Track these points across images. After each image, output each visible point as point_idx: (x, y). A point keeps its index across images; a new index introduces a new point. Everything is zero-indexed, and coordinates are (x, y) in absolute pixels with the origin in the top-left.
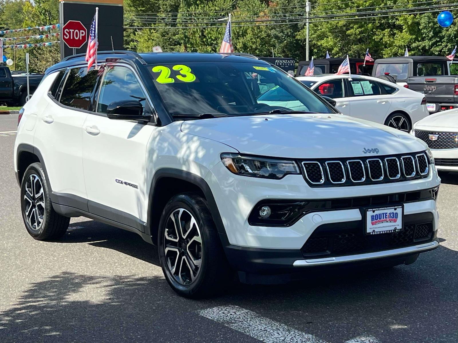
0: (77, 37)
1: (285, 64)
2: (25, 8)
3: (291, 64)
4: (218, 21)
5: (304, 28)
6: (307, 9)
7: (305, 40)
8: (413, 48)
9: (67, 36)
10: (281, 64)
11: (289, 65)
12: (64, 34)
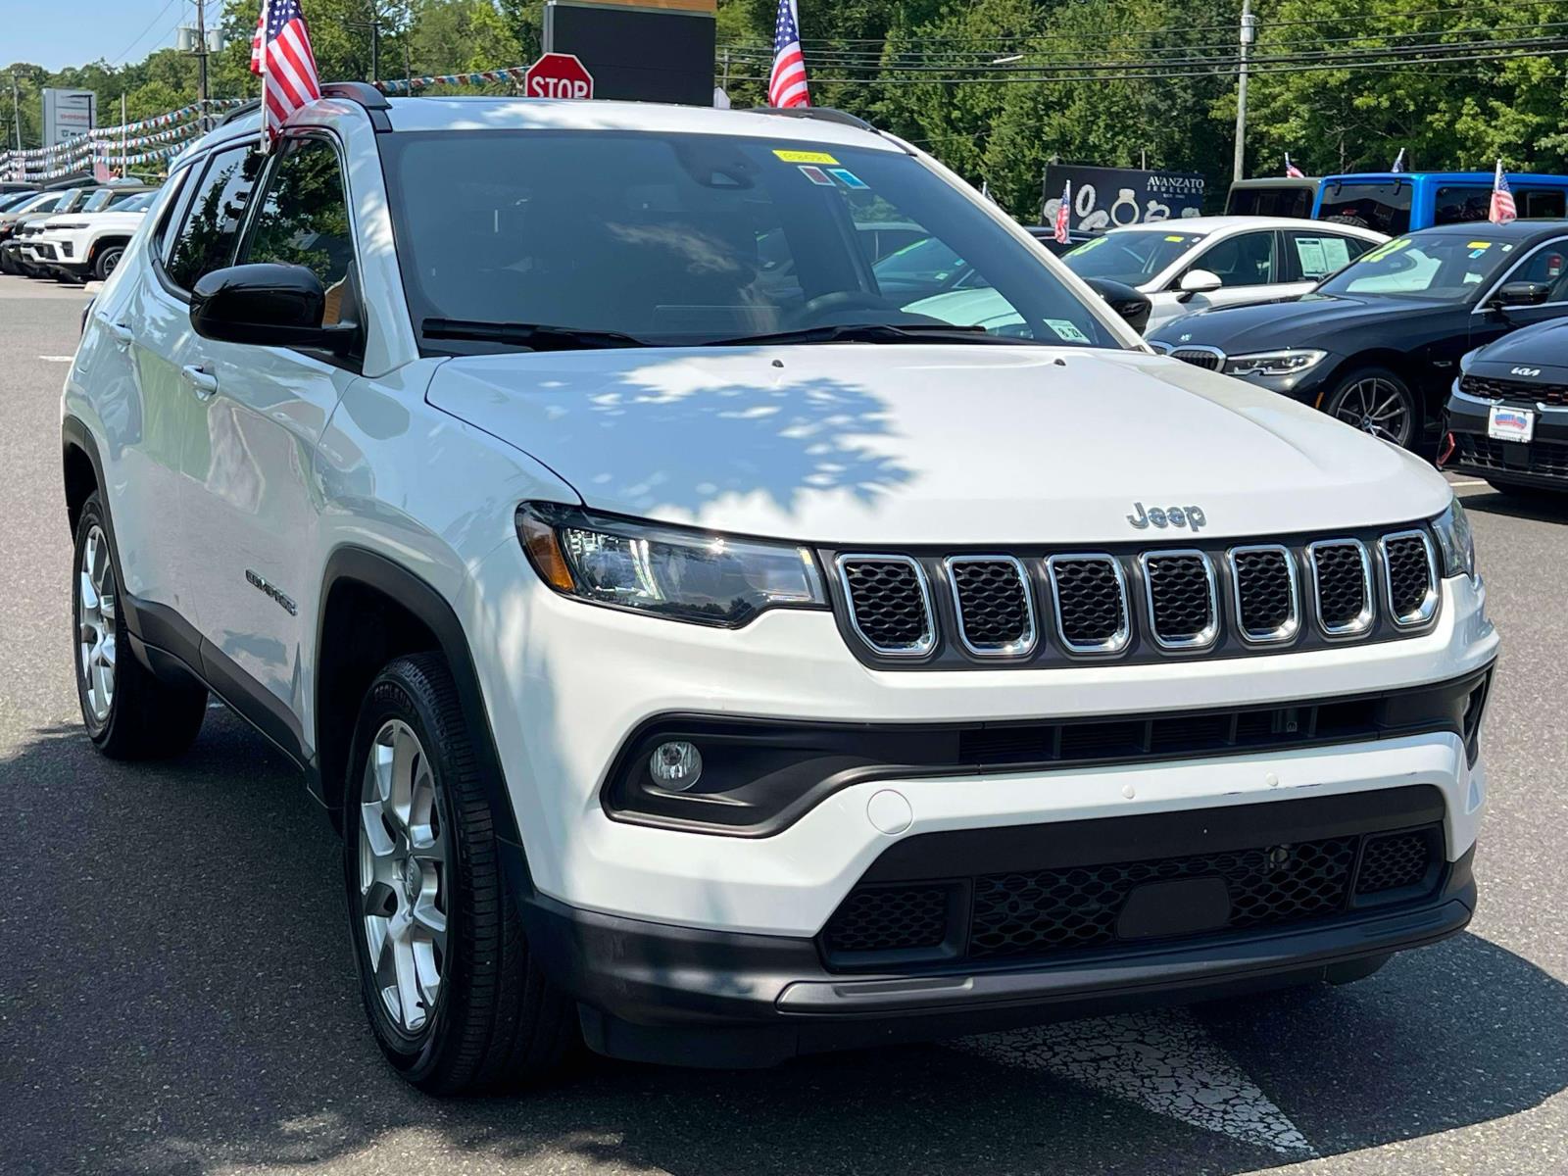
1: (1175, 188)
2: (475, 21)
3: (1194, 191)
4: (992, 66)
5: (1232, 91)
6: (1245, 35)
7: (1234, 123)
8: (1540, 149)
10: (1163, 189)
11: (1186, 191)
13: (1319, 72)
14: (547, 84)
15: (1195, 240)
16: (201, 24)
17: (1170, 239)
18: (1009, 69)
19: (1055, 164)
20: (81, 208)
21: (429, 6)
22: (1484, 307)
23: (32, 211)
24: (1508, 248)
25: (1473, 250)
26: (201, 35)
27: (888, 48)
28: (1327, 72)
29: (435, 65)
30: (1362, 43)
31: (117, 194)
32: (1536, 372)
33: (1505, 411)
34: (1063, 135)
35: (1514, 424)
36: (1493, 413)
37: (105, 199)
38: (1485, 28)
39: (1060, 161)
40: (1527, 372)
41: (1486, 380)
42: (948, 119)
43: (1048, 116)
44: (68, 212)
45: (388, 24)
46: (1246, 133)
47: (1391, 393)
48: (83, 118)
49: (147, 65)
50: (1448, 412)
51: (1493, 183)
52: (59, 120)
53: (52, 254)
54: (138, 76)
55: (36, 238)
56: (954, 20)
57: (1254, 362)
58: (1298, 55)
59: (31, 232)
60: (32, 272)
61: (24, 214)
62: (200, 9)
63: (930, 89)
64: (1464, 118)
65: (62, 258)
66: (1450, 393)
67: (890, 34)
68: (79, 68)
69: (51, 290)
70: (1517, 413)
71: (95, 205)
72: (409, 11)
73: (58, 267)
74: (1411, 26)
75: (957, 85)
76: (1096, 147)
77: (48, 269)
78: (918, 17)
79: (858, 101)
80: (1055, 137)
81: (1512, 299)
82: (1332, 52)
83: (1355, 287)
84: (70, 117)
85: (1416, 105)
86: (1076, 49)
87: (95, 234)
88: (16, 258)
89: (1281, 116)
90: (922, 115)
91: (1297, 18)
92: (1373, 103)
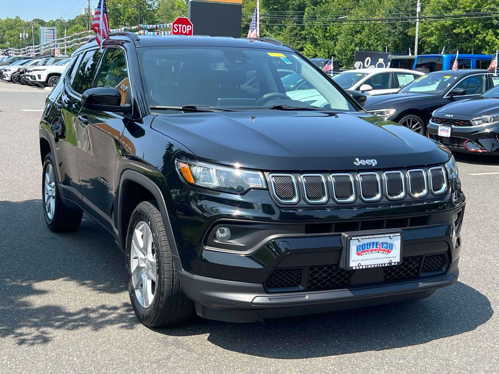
0: (184, 31)
6: (418, 10)
9: (176, 30)
12: (174, 28)
13: (442, 21)
14: (179, 26)
15: (365, 75)
16: (89, 7)
17: (358, 75)
18: (345, 20)
19: (358, 50)
20: (45, 64)
21: (163, 1)
22: (447, 96)
23: (31, 65)
24: (456, 78)
25: (445, 78)
26: (89, 9)
27: (306, 14)
28: (445, 21)
29: (164, 19)
30: (456, 12)
31: (56, 60)
32: (452, 116)
33: (443, 127)
34: (361, 41)
35: (446, 132)
36: (440, 128)
37: (53, 61)
38: (495, 7)
39: (360, 50)
40: (449, 116)
41: (438, 118)
42: (325, 37)
43: (356, 35)
44: (42, 66)
45: (150, 6)
46: (419, 41)
47: (417, 122)
48: (52, 36)
49: (75, 19)
50: (428, 128)
51: (456, 57)
52: (45, 37)
53: (35, 79)
54: (73, 23)
55: (30, 74)
56: (327, 4)
57: (374, 112)
58: (435, 16)
59: (29, 71)
60: (29, 84)
61: (28, 67)
62: (89, 2)
63: (319, 26)
64: (489, 36)
65: (38, 80)
66: (428, 122)
67: (306, 9)
68: (54, 20)
69: (35, 90)
70: (446, 128)
71: (49, 63)
72: (157, 2)
73: (37, 83)
74: (472, 6)
75: (328, 25)
76: (371, 45)
77: (34, 83)
78: (315, 4)
79: (296, 30)
80: (358, 42)
81: (456, 94)
82: (446, 15)
83: (411, 90)
84: (48, 36)
86: (365, 14)
87: (48, 72)
88: (25, 80)
89: (431, 35)
90: (316, 35)
91: (436, 4)
92: (460, 31)
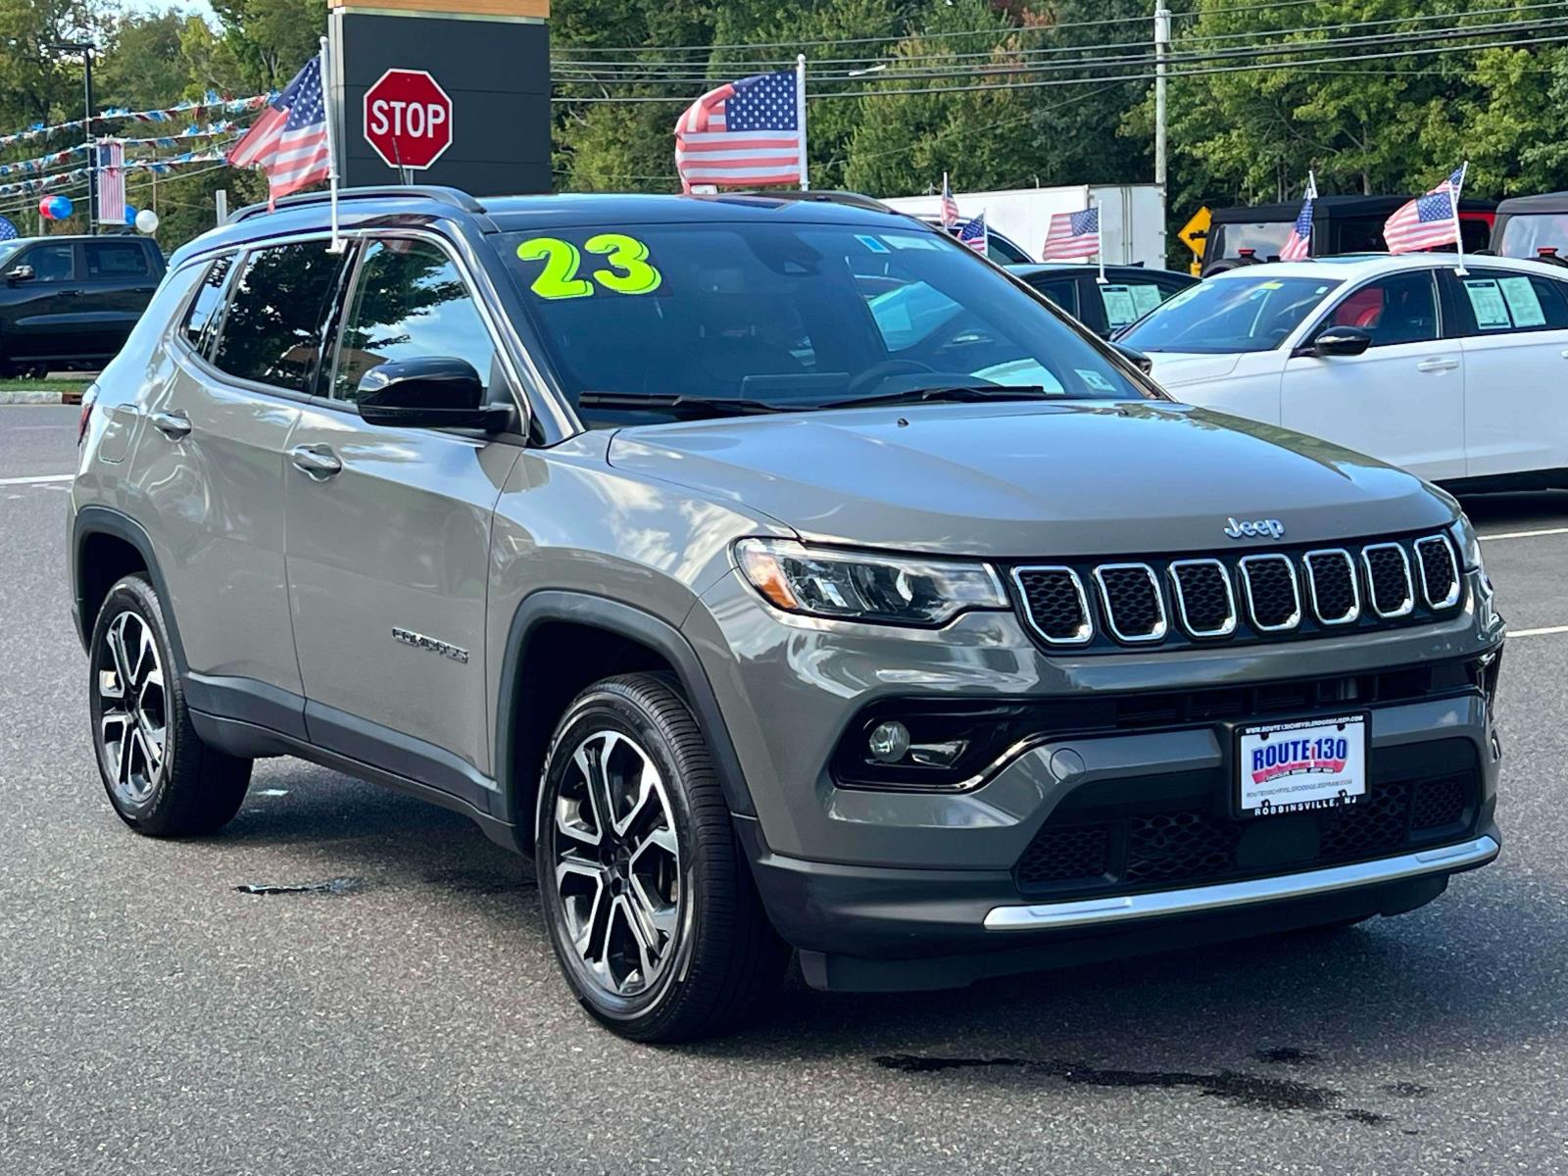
85: (1369, 114)
